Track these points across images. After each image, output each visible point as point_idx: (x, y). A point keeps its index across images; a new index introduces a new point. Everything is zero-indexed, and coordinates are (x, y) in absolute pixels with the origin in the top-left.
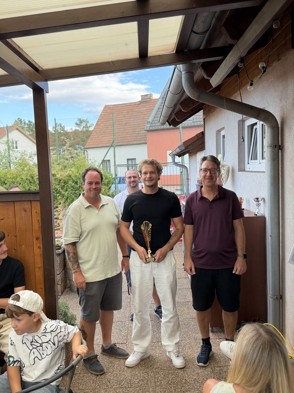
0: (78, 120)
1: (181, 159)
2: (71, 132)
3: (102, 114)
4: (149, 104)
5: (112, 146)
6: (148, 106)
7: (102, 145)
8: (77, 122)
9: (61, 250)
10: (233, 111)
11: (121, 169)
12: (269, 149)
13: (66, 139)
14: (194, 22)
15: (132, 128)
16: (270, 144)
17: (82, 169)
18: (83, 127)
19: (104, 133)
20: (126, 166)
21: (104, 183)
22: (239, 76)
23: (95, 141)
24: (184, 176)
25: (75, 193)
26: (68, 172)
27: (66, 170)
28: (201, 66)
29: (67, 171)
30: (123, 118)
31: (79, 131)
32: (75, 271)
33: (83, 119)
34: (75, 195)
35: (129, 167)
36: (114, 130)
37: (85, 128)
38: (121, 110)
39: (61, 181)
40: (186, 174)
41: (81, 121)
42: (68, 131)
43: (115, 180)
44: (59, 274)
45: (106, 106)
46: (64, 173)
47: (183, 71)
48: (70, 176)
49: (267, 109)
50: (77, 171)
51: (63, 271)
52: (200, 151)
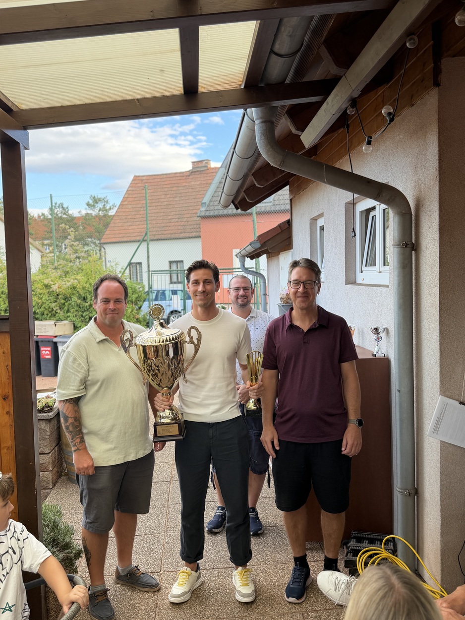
0: (91, 197)
1: (255, 263)
2: (78, 217)
3: (130, 189)
4: (205, 175)
5: (144, 240)
6: (202, 179)
7: (128, 239)
8: (88, 202)
9: (52, 413)
10: (338, 187)
11: (159, 277)
12: (396, 249)
13: (68, 227)
14: (276, 35)
15: (177, 213)
16: (397, 240)
17: (95, 277)
18: (98, 209)
19: (133, 220)
20: (167, 273)
21: (130, 299)
22: (348, 130)
23: (118, 232)
24: (259, 290)
25: (82, 316)
26: (70, 281)
27: (67, 278)
28: (286, 112)
29: (69, 279)
30: (163, 197)
31: (92, 216)
32: (76, 448)
33: (99, 197)
34: (83, 319)
35: (172, 274)
36: (148, 215)
37: (103, 211)
38: (159, 183)
39: (60, 296)
40: (262, 287)
41: (96, 201)
42: (75, 216)
43: (148, 294)
44: (49, 453)
45: (135, 176)
46: (64, 283)
47: (257, 119)
48: (74, 288)
49: (392, 184)
50: (86, 280)
51: (56, 448)
52: (285, 251)
